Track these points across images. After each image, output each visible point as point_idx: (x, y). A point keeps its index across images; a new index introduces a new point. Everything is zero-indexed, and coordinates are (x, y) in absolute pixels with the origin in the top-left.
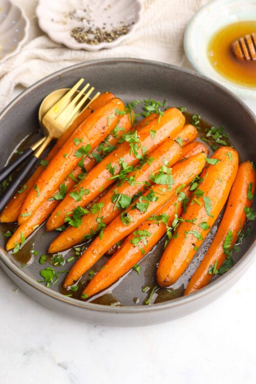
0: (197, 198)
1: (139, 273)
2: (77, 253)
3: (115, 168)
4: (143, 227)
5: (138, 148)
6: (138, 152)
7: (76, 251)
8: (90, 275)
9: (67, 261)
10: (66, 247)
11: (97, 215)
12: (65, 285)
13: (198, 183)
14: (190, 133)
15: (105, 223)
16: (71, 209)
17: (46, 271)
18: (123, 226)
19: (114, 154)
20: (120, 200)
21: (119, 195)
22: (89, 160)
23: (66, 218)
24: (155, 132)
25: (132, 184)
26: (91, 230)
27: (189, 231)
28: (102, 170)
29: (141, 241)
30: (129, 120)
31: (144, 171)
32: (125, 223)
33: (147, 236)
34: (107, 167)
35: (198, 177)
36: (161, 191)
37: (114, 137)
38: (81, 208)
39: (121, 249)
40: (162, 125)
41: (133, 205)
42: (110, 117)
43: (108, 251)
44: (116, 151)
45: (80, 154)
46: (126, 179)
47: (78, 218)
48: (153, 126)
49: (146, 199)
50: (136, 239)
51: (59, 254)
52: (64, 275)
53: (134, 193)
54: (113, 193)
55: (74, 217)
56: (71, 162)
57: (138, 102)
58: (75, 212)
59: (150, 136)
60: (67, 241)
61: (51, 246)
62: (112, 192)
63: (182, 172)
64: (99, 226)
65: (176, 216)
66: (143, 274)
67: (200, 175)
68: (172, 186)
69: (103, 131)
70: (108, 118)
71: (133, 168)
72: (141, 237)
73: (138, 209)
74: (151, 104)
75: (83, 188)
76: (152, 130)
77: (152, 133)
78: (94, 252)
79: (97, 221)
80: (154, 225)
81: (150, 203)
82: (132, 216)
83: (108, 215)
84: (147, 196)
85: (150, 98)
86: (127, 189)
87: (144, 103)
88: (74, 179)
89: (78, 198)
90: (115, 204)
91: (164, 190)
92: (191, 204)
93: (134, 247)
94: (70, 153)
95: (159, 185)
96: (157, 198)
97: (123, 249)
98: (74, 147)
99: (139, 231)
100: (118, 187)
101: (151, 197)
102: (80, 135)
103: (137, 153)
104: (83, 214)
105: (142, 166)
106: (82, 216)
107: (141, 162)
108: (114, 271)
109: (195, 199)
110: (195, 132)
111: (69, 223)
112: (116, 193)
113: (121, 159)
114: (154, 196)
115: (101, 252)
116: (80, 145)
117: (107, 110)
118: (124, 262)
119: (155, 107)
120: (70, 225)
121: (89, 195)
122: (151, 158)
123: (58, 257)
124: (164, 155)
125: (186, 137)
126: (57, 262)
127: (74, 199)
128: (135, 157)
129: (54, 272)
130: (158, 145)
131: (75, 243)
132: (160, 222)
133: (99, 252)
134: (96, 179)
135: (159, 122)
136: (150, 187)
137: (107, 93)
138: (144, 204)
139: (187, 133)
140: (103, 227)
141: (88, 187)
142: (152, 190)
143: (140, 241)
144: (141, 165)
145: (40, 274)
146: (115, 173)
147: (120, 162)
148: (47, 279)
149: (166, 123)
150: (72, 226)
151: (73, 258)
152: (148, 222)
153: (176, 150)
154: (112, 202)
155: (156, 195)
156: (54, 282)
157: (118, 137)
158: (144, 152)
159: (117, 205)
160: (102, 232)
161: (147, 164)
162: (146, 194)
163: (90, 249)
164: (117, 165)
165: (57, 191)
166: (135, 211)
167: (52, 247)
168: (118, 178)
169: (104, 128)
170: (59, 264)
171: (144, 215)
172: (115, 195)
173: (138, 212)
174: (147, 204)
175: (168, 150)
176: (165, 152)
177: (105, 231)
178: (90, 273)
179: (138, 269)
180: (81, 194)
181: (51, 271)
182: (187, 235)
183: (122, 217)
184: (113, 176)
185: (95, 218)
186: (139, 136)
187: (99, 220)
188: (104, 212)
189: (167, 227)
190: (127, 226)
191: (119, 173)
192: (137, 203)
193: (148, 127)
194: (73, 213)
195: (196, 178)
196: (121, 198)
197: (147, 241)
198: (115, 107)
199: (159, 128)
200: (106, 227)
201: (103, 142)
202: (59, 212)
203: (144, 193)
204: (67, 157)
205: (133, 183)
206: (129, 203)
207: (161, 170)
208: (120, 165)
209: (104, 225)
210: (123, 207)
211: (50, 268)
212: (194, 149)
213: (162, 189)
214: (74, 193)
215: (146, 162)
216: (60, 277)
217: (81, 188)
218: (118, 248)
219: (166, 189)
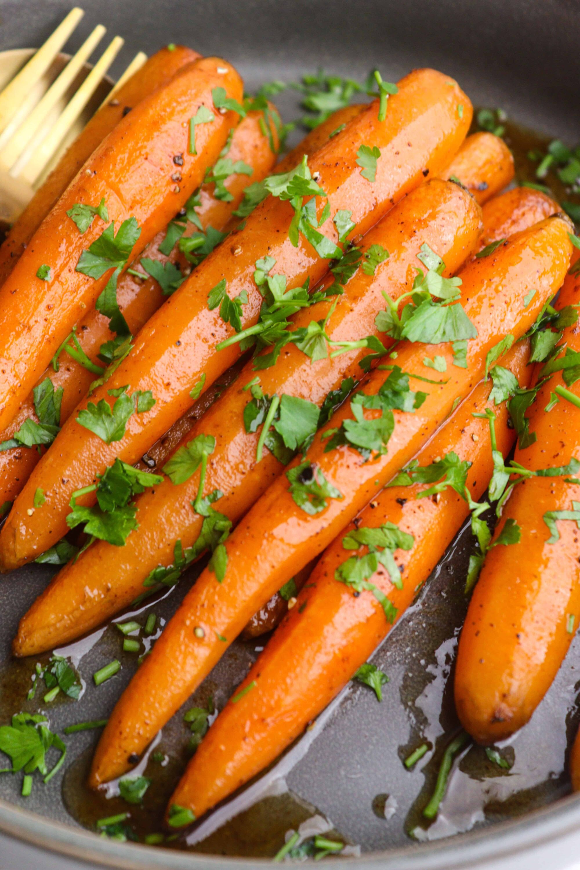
0: (567, 383)
1: (381, 696)
2: (130, 645)
3: (243, 300)
4: (379, 512)
5: (320, 216)
6: (321, 231)
7: (123, 636)
8: (188, 725)
9: (92, 682)
10: (83, 627)
11: (191, 489)
12: (98, 777)
13: (556, 330)
14: (488, 162)
15: (226, 517)
16: (90, 473)
17: (16, 731)
18: (303, 516)
19: (233, 250)
20: (278, 418)
21: (270, 401)
22: (136, 288)
23: (70, 511)
24: (376, 153)
25: (317, 354)
26: (177, 546)
27: (560, 510)
28: (194, 313)
29: (380, 568)
30: (262, 135)
31: (355, 299)
32: (308, 507)
33: (398, 546)
34: (210, 301)
35: (551, 310)
36: (431, 367)
37: (218, 198)
38: (127, 467)
39: (302, 608)
40: (396, 130)
41: (330, 432)
42: (196, 121)
43: (250, 623)
44: (235, 239)
45: (99, 261)
46: (292, 337)
47: (119, 507)
48: (362, 135)
49: (378, 402)
50: (358, 564)
51: (57, 654)
52: (87, 738)
53: (327, 390)
54: (245, 397)
55: (103, 505)
56: (68, 297)
57: (281, 84)
58: (104, 484)
59: (357, 171)
60: (84, 599)
61: (25, 627)
62: (240, 392)
63: (497, 291)
64: (206, 529)
65: (498, 458)
66: (398, 696)
67: (556, 302)
68: (466, 345)
69: (175, 171)
70: (189, 122)
71: (312, 291)
72: (377, 554)
73: (353, 447)
74: (327, 88)
75: (125, 387)
76: (362, 148)
77: (363, 159)
78: (199, 633)
79: (195, 511)
80: (420, 502)
81: (396, 417)
82: (334, 476)
83: (237, 481)
84: (381, 393)
85: (320, 69)
86: (296, 375)
87: (301, 87)
88: (88, 363)
89: (112, 429)
90: (258, 435)
91: (441, 363)
92: (549, 408)
93: (356, 595)
94: (59, 262)
95: (418, 345)
96: (420, 398)
97: (312, 611)
98: (74, 237)
99: (365, 530)
100: (261, 369)
101: (396, 393)
102: (92, 194)
103: (319, 238)
104: (136, 490)
105: (343, 283)
106: (135, 498)
107: (337, 269)
108: (288, 700)
109: (561, 388)
110: (505, 157)
111: (87, 529)
112: (259, 393)
113: (259, 263)
114: (407, 389)
115: (226, 631)
116: (97, 230)
117: (184, 93)
118: (323, 659)
119: (342, 98)
120: (89, 536)
121: (153, 414)
122: (376, 249)
123: (58, 669)
124: (422, 234)
125: (476, 175)
126: (52, 688)
127: (93, 435)
128: (311, 252)
130: (391, 201)
131: (119, 604)
132: (439, 487)
133: (220, 629)
134: (174, 350)
135: (383, 117)
136: (385, 358)
137: (172, 47)
138: (374, 424)
139: (480, 163)
140: (220, 533)
141: (144, 384)
142: (397, 369)
143: (373, 568)
144: (342, 278)
146: (242, 321)
147: (259, 278)
148: (20, 762)
149: (411, 118)
150: (98, 541)
151: (114, 666)
152: (393, 494)
153: (462, 213)
154: (247, 430)
155: (416, 387)
156: (49, 771)
157: (230, 198)
158: (343, 232)
159: (265, 438)
160: (221, 551)
161: (362, 270)
162: (374, 386)
163: (183, 623)
164: (248, 287)
165: (27, 413)
166: (342, 455)
167: (30, 633)
168: (255, 338)
169: (177, 161)
170: (63, 695)
171: (379, 467)
172: (254, 400)
173: (351, 458)
174: (385, 421)
175: (433, 216)
176: (422, 223)
177: (231, 544)
178: (192, 718)
179: (374, 680)
180: (121, 413)
181: (33, 729)
182: (554, 527)
183: (295, 485)
184: (238, 331)
185: (186, 500)
186: (316, 174)
187: (202, 507)
188: (221, 472)
189: (472, 505)
190: (318, 515)
191: (259, 320)
192: (347, 423)
193: (344, 140)
194: (99, 490)
195: (546, 314)
196: (279, 409)
197: (402, 568)
198: (212, 85)
199: (387, 141)
200: (232, 531)
201: (179, 216)
202: (40, 491)
203: (366, 382)
204: (49, 278)
205: (317, 348)
206: (313, 426)
207: (418, 290)
208: (258, 287)
209: (224, 524)
210: (291, 444)
211: (27, 717)
212: (517, 213)
213: (433, 359)
214: (93, 413)
215: (356, 267)
216: (71, 747)
217: (118, 389)
218: (290, 606)
219: (450, 357)
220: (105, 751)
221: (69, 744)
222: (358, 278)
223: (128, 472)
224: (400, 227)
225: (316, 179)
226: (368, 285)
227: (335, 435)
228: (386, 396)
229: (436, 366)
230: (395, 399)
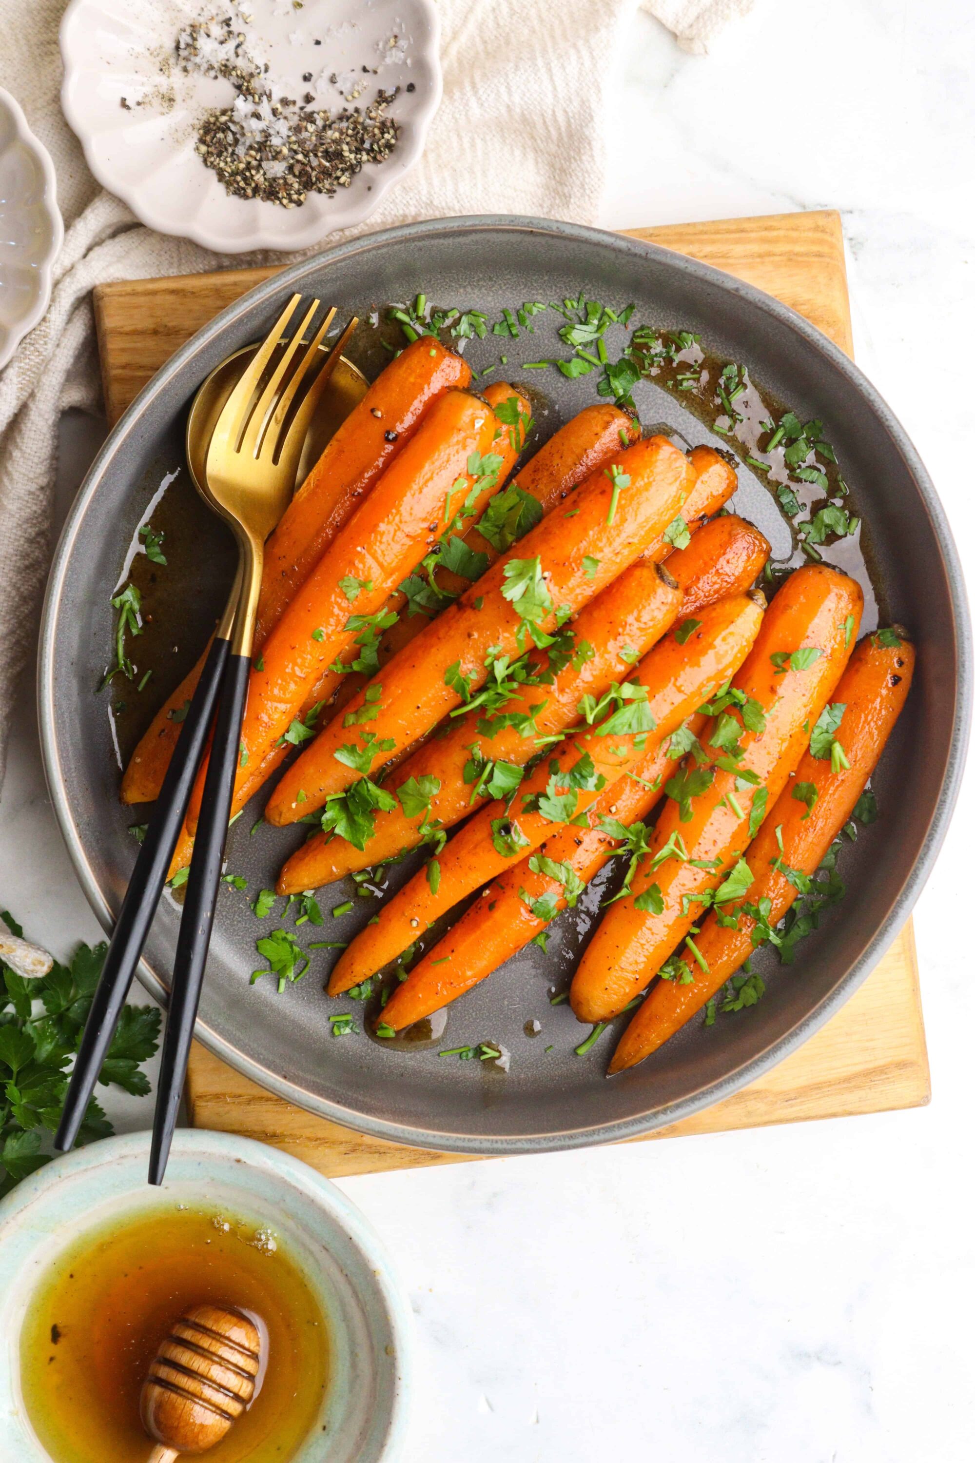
2: (362, 891)
3: (469, 675)
4: (560, 845)
9: (331, 914)
16: (340, 786)
17: (273, 943)
20: (490, 778)
21: (485, 764)
23: (325, 812)
31: (561, 690)
32: (501, 851)
34: (447, 676)
36: (614, 753)
38: (371, 786)
39: (491, 905)
41: (528, 797)
42: (453, 491)
44: (473, 618)
47: (363, 816)
48: (591, 533)
49: (568, 780)
54: (466, 752)
55: (351, 807)
58: (351, 794)
62: (463, 747)
68: (646, 736)
69: (429, 538)
70: (446, 495)
75: (374, 734)
78: (415, 924)
79: (419, 832)
83: (453, 814)
84: (572, 773)
89: (360, 762)
90: (474, 786)
91: (623, 751)
95: (609, 736)
96: (601, 778)
97: (498, 915)
98: (344, 604)
99: (547, 859)
100: (481, 733)
101: (583, 775)
103: (540, 636)
104: (376, 805)
105: (556, 673)
106: (374, 812)
107: (553, 655)
111: (337, 831)
112: (479, 754)
113: (490, 649)
114: (592, 773)
120: (339, 836)
121: (394, 750)
122: (586, 646)
123: (308, 904)
126: (303, 916)
129: (296, 949)
138: (562, 800)
140: (438, 842)
141: (388, 732)
142: (587, 756)
144: (554, 667)
145: (257, 948)
147: (488, 660)
148: (278, 966)
151: (349, 906)
154: (466, 780)
155: (599, 769)
156: (296, 977)
159: (479, 789)
160: (436, 866)
161: (572, 666)
162: (567, 766)
163: (402, 912)
164: (477, 667)
166: (532, 818)
167: (288, 882)
169: (432, 529)
170: (310, 921)
172: (473, 760)
174: (571, 797)
180: (369, 753)
181: (287, 946)
183: (496, 835)
184: (465, 704)
185: (414, 824)
186: (546, 574)
187: (426, 830)
188: (442, 808)
191: (485, 688)
192: (542, 800)
194: (348, 798)
196: (492, 771)
199: (610, 542)
200: (448, 842)
204: (322, 640)
205: (527, 729)
206: (518, 781)
207: (613, 695)
208: (484, 669)
209: (441, 835)
210: (497, 796)
211: (283, 934)
213: (617, 747)
214: (348, 751)
215: (568, 661)
216: (313, 959)
217: (368, 734)
218: (484, 895)
219: (630, 746)
220: (340, 980)
221: (312, 957)
222: (567, 671)
223: (371, 792)
224: (608, 627)
225: (545, 578)
226: (574, 680)
227: (531, 802)
228: (575, 777)
229: (618, 753)
230: (582, 781)
